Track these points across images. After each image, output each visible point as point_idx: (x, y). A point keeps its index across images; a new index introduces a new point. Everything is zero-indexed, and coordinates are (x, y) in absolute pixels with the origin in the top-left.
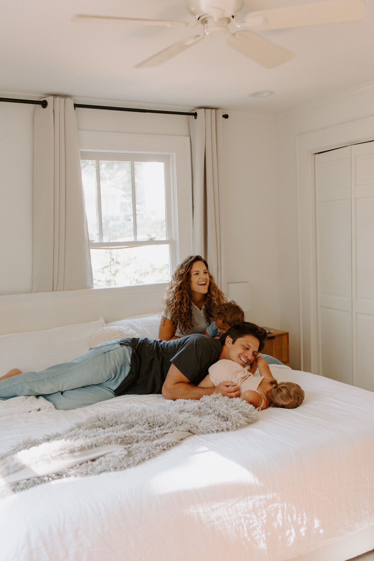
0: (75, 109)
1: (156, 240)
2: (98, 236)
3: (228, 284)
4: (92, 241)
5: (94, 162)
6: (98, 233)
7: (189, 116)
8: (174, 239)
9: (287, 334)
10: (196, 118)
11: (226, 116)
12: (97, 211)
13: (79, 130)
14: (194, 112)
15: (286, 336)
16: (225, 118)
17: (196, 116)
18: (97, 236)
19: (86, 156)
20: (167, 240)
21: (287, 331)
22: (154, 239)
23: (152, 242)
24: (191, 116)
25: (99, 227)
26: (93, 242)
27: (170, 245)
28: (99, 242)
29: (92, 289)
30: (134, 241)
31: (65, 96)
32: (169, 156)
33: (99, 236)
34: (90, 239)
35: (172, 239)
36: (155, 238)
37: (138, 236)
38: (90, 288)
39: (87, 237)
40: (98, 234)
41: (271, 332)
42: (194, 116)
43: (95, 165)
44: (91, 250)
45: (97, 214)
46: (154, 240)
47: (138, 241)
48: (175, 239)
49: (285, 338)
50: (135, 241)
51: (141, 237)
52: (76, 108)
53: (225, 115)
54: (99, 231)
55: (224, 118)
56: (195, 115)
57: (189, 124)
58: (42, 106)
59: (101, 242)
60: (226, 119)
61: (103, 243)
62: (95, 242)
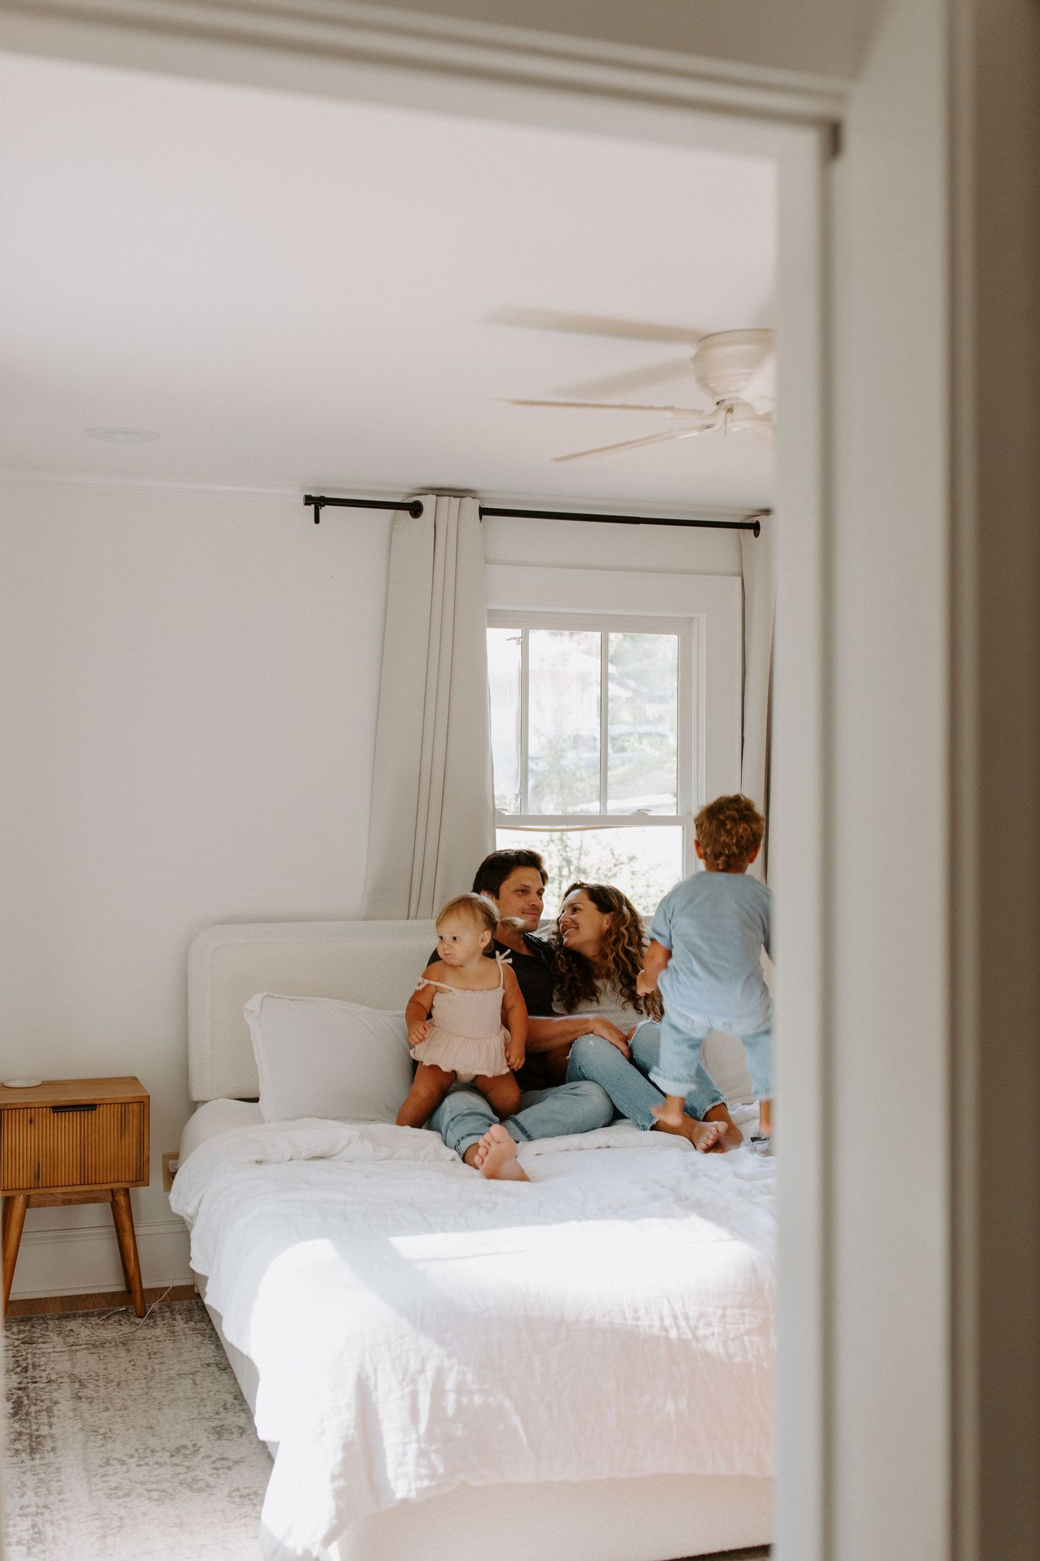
0: (481, 518)
1: (651, 814)
2: (517, 800)
4: (503, 810)
5: (517, 633)
6: (517, 793)
7: (740, 530)
10: (756, 535)
12: (518, 742)
14: (754, 520)
17: (757, 530)
18: (515, 801)
19: (500, 619)
20: (677, 815)
22: (646, 812)
23: (641, 818)
24: (746, 531)
25: (521, 779)
26: (504, 813)
27: (683, 828)
28: (518, 814)
30: (598, 814)
31: (459, 493)
32: (691, 620)
33: (519, 800)
34: (496, 808)
35: (689, 814)
36: (650, 811)
37: (608, 802)
40: (517, 796)
42: (752, 531)
43: (519, 640)
44: (498, 831)
45: (517, 749)
46: (648, 814)
47: (609, 814)
50: (601, 814)
51: (615, 806)
52: (483, 516)
54: (520, 787)
56: (756, 527)
57: (741, 548)
58: (411, 514)
59: (522, 814)
61: (528, 816)
62: (507, 813)
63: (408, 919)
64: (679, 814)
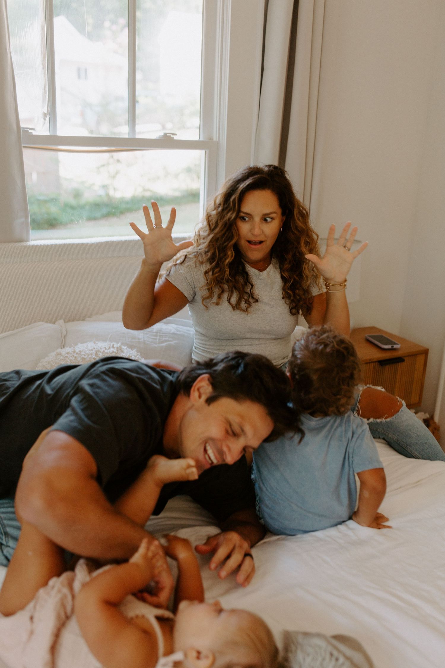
1: (176, 138)
2: (45, 119)
4: (31, 129)
6: (46, 112)
8: (215, 138)
9: (425, 352)
15: (423, 356)
18: (43, 120)
21: (426, 346)
22: (172, 136)
23: (167, 142)
25: (48, 99)
26: (32, 133)
27: (206, 152)
28: (48, 134)
29: (25, 244)
30: (127, 136)
33: (47, 119)
34: (22, 125)
35: (211, 140)
36: (176, 135)
37: (137, 128)
38: (21, 241)
40: (45, 115)
41: (395, 346)
46: (173, 138)
47: (137, 136)
48: (217, 140)
49: (420, 359)
50: (130, 136)
54: (48, 107)
59: (52, 134)
61: (57, 136)
62: (34, 133)
64: (201, 139)
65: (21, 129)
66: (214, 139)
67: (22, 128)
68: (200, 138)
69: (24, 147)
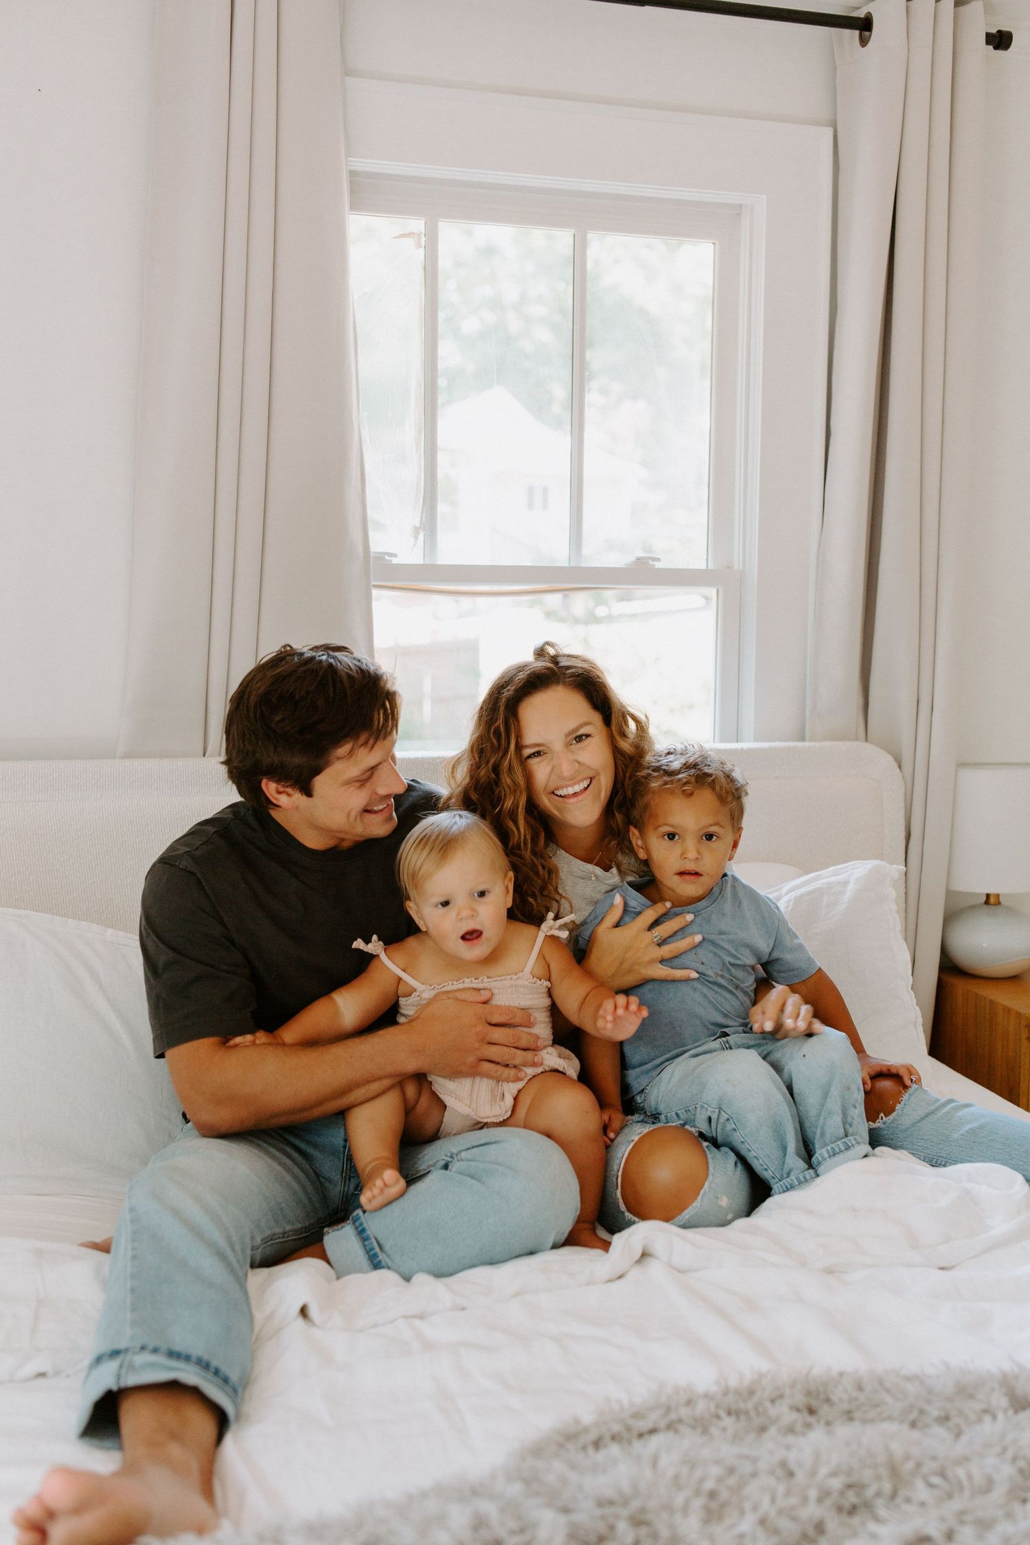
1: (659, 565)
2: (416, 538)
3: (956, 770)
4: (387, 554)
5: (417, 225)
6: (418, 526)
7: (834, 30)
8: (738, 564)
10: (864, 42)
11: (1000, 40)
13: (348, 72)
14: (861, 14)
16: (996, 48)
17: (867, 31)
18: (410, 538)
20: (709, 568)
22: (651, 562)
23: (642, 573)
24: (847, 32)
25: (424, 501)
26: (391, 561)
27: (718, 590)
28: (421, 562)
30: (567, 565)
32: (737, 211)
33: (421, 537)
34: (374, 548)
35: (728, 568)
36: (658, 560)
39: (357, 536)
40: (416, 531)
42: (857, 32)
43: (419, 240)
44: (375, 593)
46: (654, 565)
47: (585, 565)
48: (741, 568)
50: (572, 565)
51: (597, 550)
53: (999, 32)
54: (422, 517)
55: (991, 47)
56: (864, 25)
57: (835, 70)
59: (428, 562)
60: (1000, 53)
61: (437, 565)
62: (395, 561)
63: (204, 756)
64: (711, 567)
65: (372, 555)
66: (736, 567)
67: (375, 553)
68: (707, 567)
69: (374, 586)
